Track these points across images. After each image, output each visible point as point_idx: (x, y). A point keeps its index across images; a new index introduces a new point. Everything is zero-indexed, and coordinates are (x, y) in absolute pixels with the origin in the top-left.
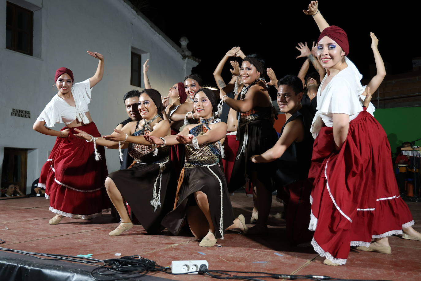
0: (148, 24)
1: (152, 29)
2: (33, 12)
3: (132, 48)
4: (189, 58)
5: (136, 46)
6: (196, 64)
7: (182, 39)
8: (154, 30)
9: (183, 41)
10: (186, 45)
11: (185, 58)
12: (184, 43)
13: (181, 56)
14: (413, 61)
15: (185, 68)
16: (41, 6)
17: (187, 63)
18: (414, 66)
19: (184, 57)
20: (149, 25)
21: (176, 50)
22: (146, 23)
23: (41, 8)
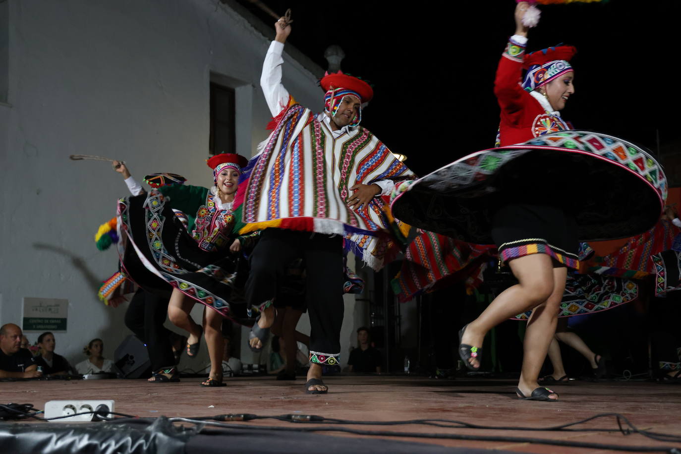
0: (246, 22)
1: (255, 32)
3: (212, 74)
5: (221, 70)
7: (329, 51)
8: (260, 34)
9: (332, 54)
10: (340, 63)
12: (334, 58)
20: (249, 22)
21: (313, 74)
22: (242, 18)
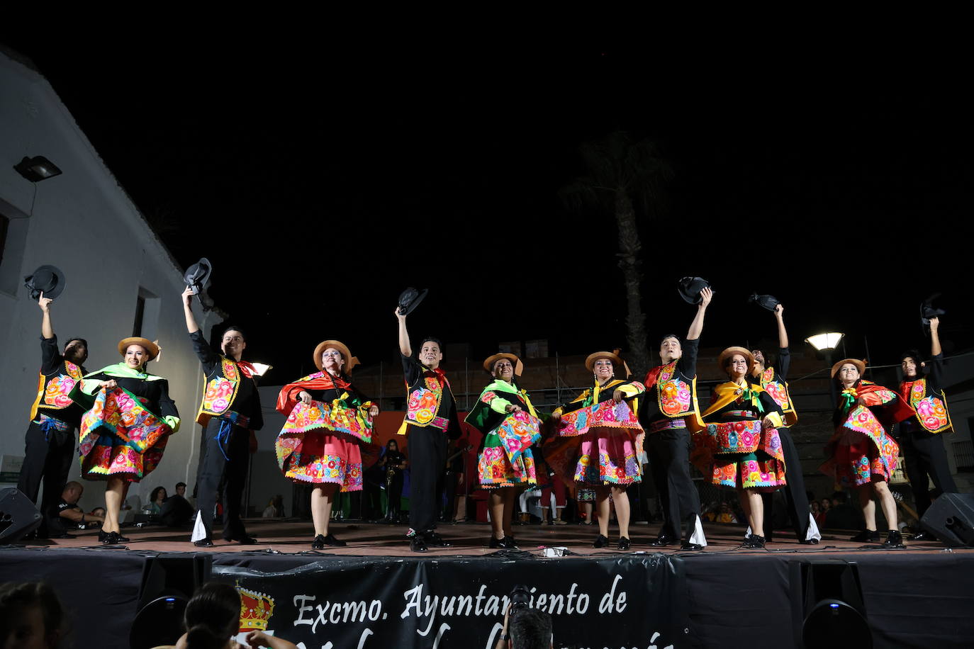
1: (170, 261)
2: (8, 219)
5: (147, 286)
11: (208, 310)
13: (203, 306)
16: (29, 214)
17: (208, 318)
23: (28, 217)
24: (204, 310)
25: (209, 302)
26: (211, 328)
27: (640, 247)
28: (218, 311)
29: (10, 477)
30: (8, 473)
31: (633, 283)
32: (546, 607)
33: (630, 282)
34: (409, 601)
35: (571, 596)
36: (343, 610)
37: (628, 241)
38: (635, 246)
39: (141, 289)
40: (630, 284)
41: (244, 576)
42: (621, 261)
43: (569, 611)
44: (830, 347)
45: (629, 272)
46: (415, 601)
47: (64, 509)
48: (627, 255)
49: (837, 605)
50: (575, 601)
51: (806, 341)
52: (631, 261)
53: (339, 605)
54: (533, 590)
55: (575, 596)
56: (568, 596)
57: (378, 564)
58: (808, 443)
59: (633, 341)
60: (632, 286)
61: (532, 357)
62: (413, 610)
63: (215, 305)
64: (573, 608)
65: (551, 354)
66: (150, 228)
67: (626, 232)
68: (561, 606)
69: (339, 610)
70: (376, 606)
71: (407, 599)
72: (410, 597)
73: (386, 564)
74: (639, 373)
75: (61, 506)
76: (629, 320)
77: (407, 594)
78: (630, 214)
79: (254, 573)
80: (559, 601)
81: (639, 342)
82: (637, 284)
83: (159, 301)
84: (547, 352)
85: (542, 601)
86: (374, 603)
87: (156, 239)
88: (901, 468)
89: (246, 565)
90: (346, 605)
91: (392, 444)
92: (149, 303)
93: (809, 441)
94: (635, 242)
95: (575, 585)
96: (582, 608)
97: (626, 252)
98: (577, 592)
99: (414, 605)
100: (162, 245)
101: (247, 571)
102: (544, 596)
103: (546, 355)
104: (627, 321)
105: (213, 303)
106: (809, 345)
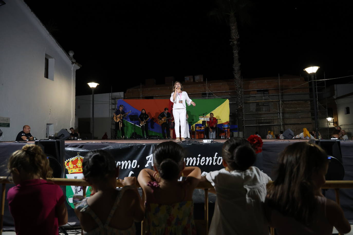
0: (55, 41)
1: (56, 44)
4: (75, 64)
6: (78, 68)
7: (70, 52)
8: (58, 45)
9: (71, 53)
10: (73, 56)
12: (71, 54)
13: (71, 62)
14: (185, 78)
15: (72, 69)
17: (74, 67)
18: (185, 80)
19: (73, 63)
21: (69, 58)
24: (72, 64)
25: (74, 61)
26: (75, 71)
27: (239, 37)
28: (77, 64)
29: (3, 125)
30: (2, 123)
31: (236, 51)
32: (205, 162)
33: (235, 50)
34: (148, 160)
35: (215, 158)
36: (121, 164)
37: (234, 35)
38: (237, 36)
39: (46, 55)
40: (234, 52)
41: (81, 151)
42: (231, 43)
43: (214, 164)
44: (314, 72)
45: (234, 47)
46: (151, 160)
47: (23, 135)
48: (234, 40)
49: (330, 158)
50: (216, 160)
51: (304, 70)
52: (235, 42)
53: (120, 162)
54: (199, 155)
55: (217, 158)
56: (214, 158)
57: (135, 146)
58: (300, 112)
59: (236, 73)
60: (235, 52)
61: (197, 81)
62: (150, 163)
63: (76, 62)
64: (216, 163)
65: (204, 80)
66: (47, 30)
67: (233, 31)
68: (211, 162)
69: (120, 164)
70: (135, 163)
71: (147, 159)
72: (148, 159)
73: (139, 146)
74: (238, 86)
75: (22, 134)
76: (234, 66)
77: (147, 158)
78: (235, 24)
79: (85, 150)
80: (210, 160)
81: (238, 74)
82: (238, 51)
83: (54, 59)
84: (203, 79)
85: (203, 160)
86: (134, 161)
87: (50, 35)
88: (332, 122)
89: (81, 147)
90: (123, 162)
91: (143, 110)
92: (50, 60)
93: (300, 111)
94: (237, 35)
95: (216, 153)
96: (219, 162)
97: (233, 39)
98: (217, 156)
99: (151, 161)
100: (53, 37)
101: (82, 149)
102: (204, 158)
103: (202, 80)
104: (233, 66)
105: (75, 61)
106: (305, 71)
